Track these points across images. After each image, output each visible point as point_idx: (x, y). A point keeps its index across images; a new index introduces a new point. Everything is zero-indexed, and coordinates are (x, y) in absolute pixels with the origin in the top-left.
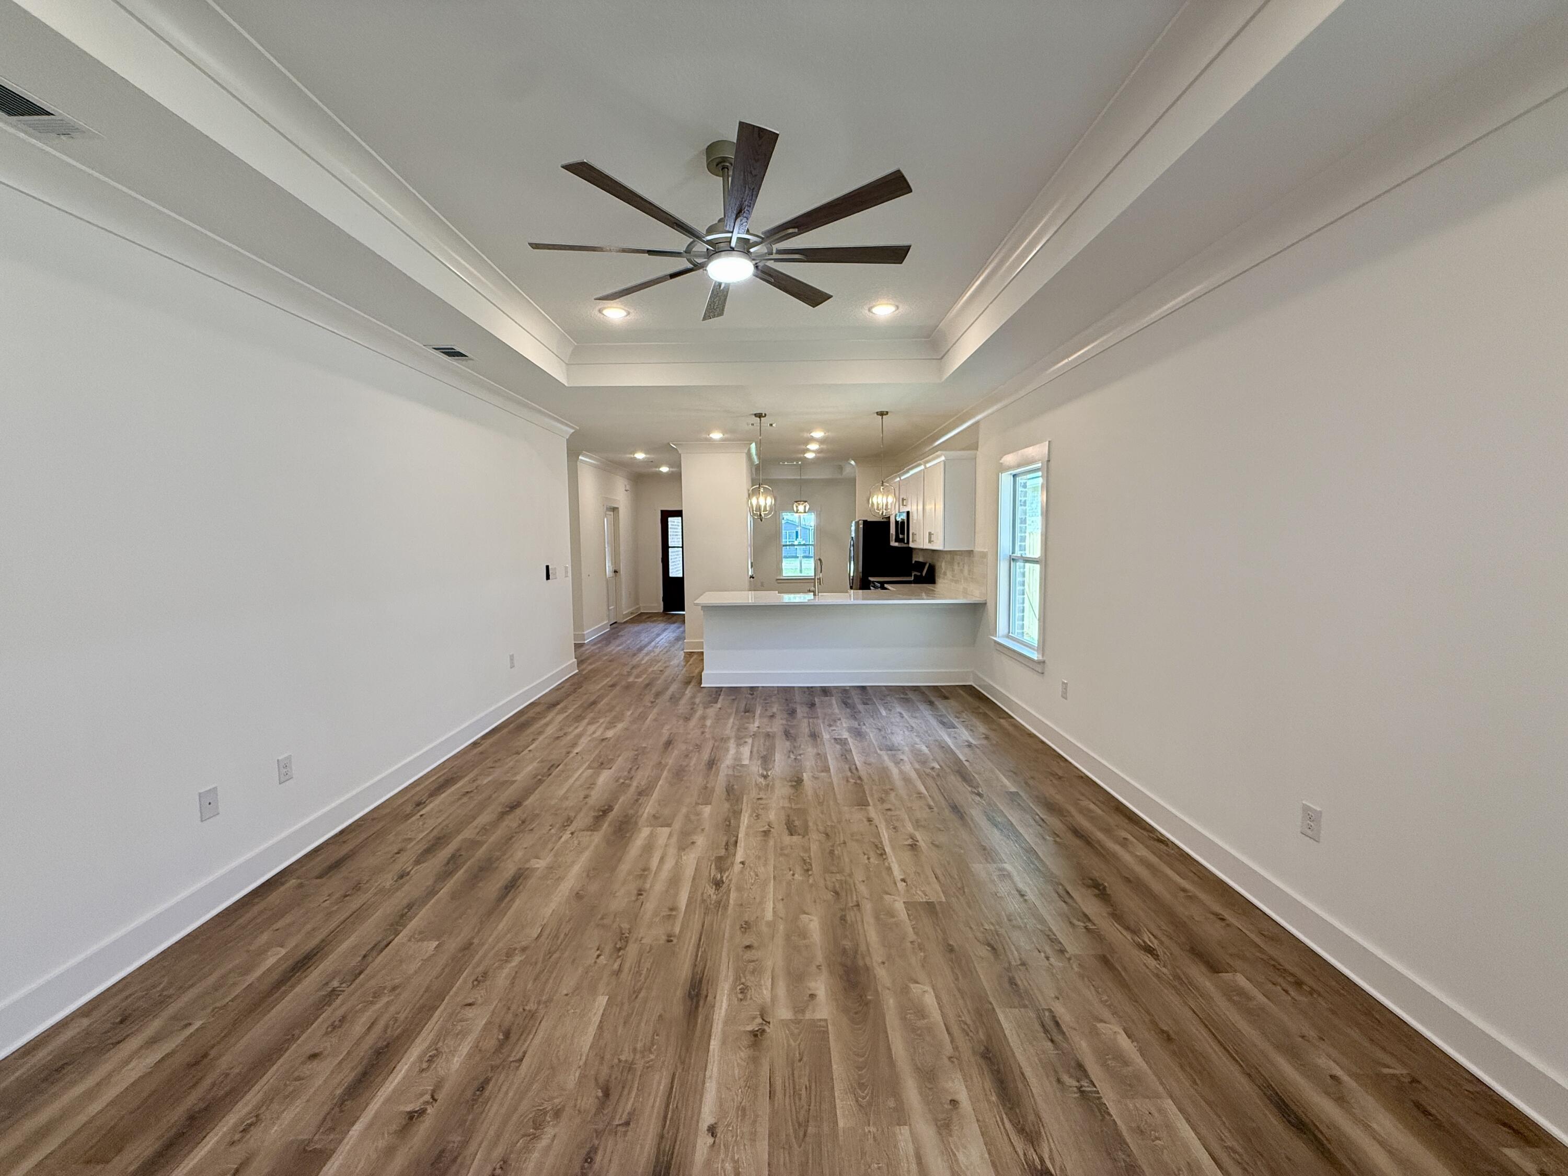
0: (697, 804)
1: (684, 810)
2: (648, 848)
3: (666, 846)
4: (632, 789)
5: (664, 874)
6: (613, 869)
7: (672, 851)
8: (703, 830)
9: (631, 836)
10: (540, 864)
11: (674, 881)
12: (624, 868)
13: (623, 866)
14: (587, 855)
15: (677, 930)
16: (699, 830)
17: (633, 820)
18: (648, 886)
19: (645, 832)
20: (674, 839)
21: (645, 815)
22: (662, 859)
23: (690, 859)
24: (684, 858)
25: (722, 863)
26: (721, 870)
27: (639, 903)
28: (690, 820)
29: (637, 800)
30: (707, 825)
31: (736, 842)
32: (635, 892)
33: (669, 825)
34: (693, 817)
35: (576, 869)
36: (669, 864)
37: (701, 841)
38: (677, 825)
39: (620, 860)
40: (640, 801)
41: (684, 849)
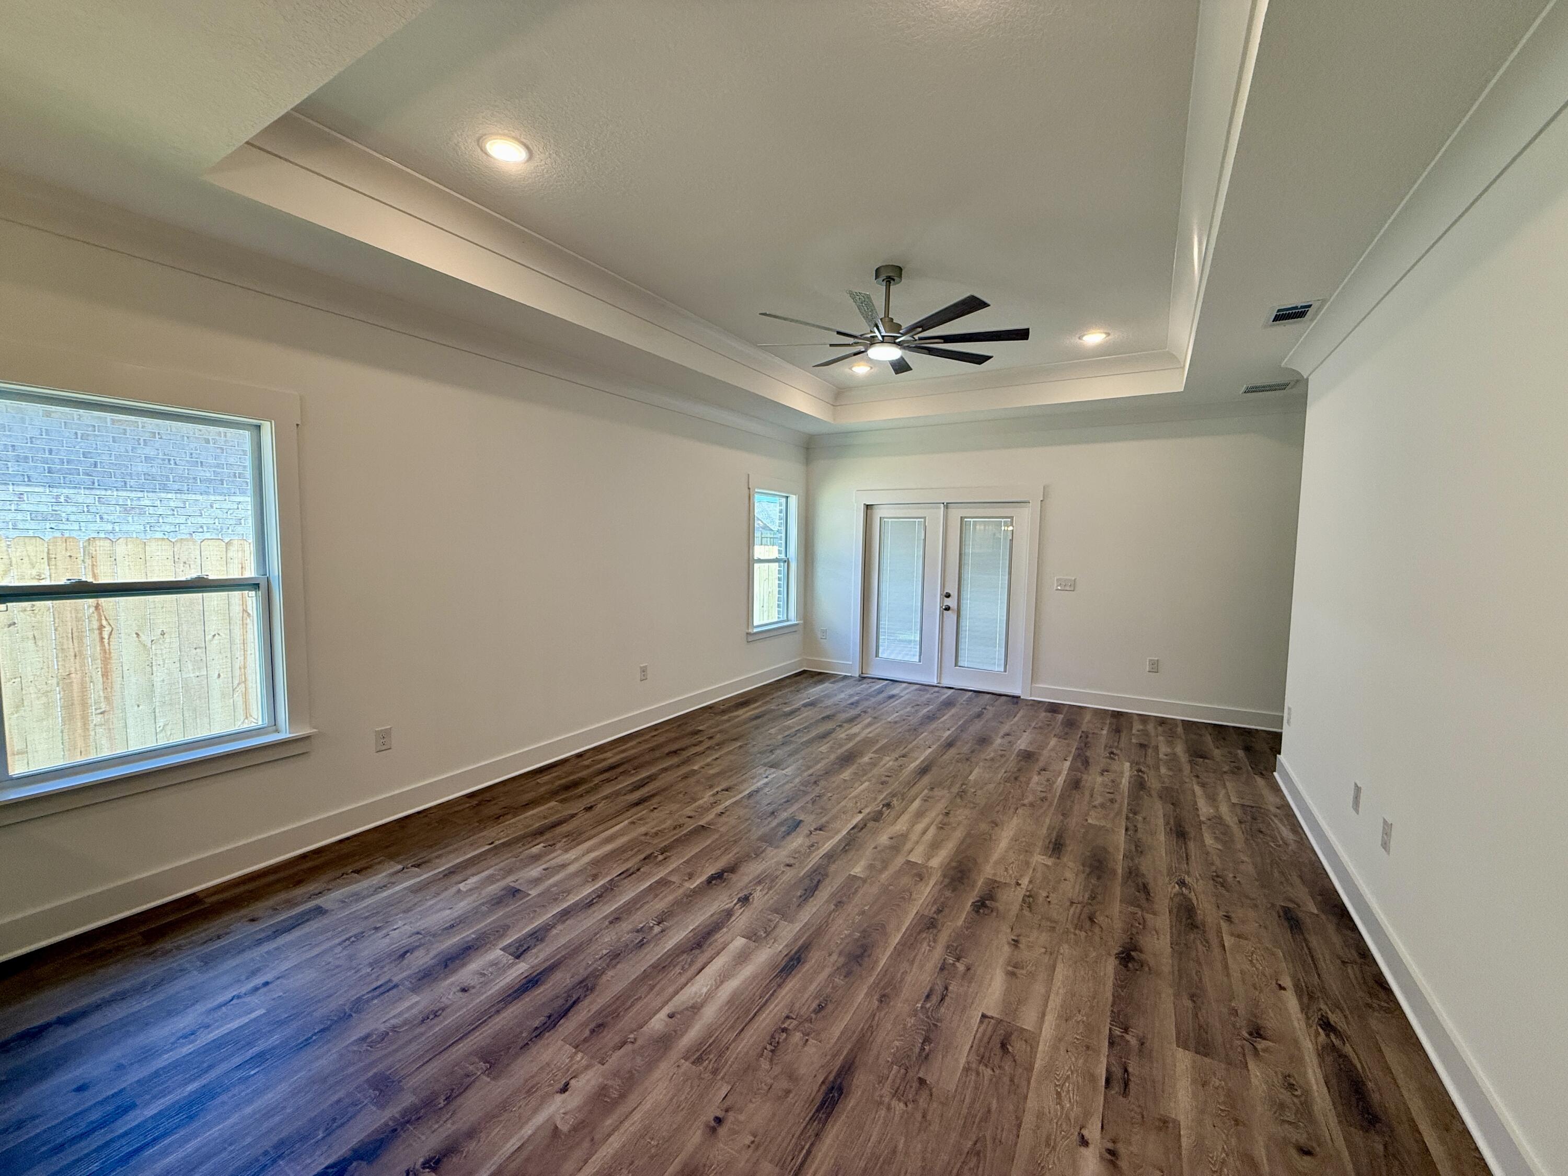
0: (864, 881)
1: (884, 877)
2: (935, 846)
3: (917, 842)
4: (944, 937)
5: (925, 821)
6: (969, 835)
7: (914, 837)
8: (875, 848)
9: (951, 860)
10: (1039, 859)
11: (920, 814)
12: (959, 834)
13: (960, 835)
14: (995, 856)
15: (926, 791)
16: (879, 848)
17: (947, 881)
18: (941, 817)
19: (935, 862)
20: (908, 846)
21: (932, 883)
22: (924, 832)
23: (901, 826)
24: (904, 828)
25: (877, 817)
26: (880, 813)
27: (948, 809)
28: (883, 861)
29: (939, 911)
30: (869, 852)
31: (853, 828)
32: (950, 816)
33: (908, 862)
34: (878, 865)
35: (1003, 844)
36: (920, 827)
37: (883, 839)
38: (899, 861)
39: (962, 843)
40: (934, 909)
41: (902, 835)
